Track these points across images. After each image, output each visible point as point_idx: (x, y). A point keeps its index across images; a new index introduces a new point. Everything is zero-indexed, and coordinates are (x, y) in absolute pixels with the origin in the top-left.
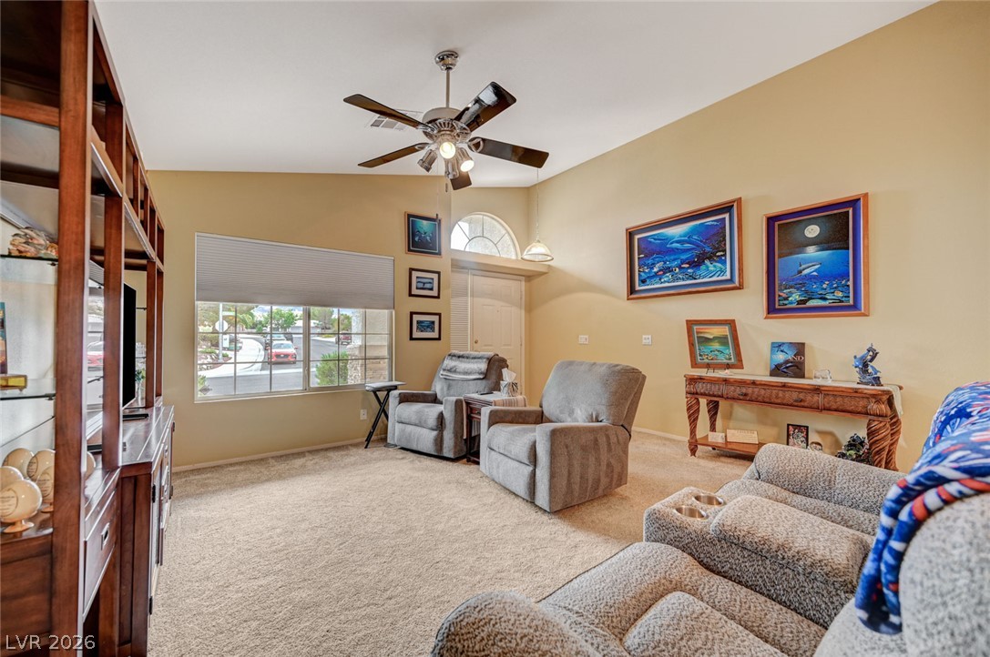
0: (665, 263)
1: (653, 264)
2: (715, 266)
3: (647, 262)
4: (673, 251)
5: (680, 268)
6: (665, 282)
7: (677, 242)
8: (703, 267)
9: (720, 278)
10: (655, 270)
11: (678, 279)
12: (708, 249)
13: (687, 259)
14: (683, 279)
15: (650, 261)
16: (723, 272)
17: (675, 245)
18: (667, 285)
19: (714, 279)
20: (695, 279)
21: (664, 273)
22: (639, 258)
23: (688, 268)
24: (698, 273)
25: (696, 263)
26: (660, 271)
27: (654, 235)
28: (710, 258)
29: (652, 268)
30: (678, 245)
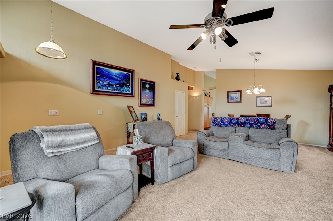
0: (109, 82)
1: (104, 81)
2: (127, 88)
3: (101, 79)
4: (112, 78)
5: (116, 86)
6: (109, 89)
7: (115, 76)
8: (123, 88)
9: (128, 93)
10: (105, 84)
11: (115, 90)
12: (125, 82)
13: (118, 83)
14: (117, 90)
15: (103, 79)
16: (129, 91)
17: (114, 76)
18: (110, 91)
19: (127, 92)
20: (121, 91)
21: (109, 86)
22: (97, 76)
23: (118, 87)
24: (122, 89)
25: (121, 86)
26: (107, 84)
27: (105, 69)
28: (126, 86)
29: (104, 82)
30: (115, 77)
